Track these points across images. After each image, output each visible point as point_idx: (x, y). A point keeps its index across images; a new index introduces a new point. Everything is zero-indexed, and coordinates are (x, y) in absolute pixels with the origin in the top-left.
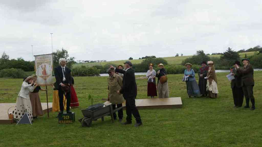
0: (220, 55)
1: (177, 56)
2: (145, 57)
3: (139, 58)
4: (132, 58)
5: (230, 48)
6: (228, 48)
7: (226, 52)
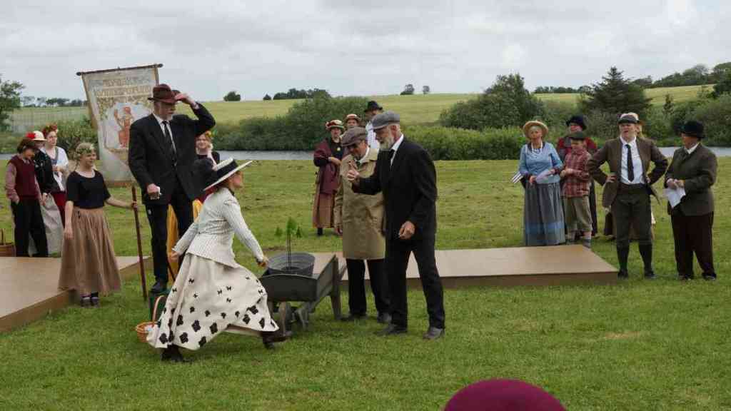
0: (579, 94)
1: (409, 92)
2: (286, 91)
3: (264, 96)
4: (236, 94)
5: (618, 71)
6: (609, 70)
7: (602, 85)
